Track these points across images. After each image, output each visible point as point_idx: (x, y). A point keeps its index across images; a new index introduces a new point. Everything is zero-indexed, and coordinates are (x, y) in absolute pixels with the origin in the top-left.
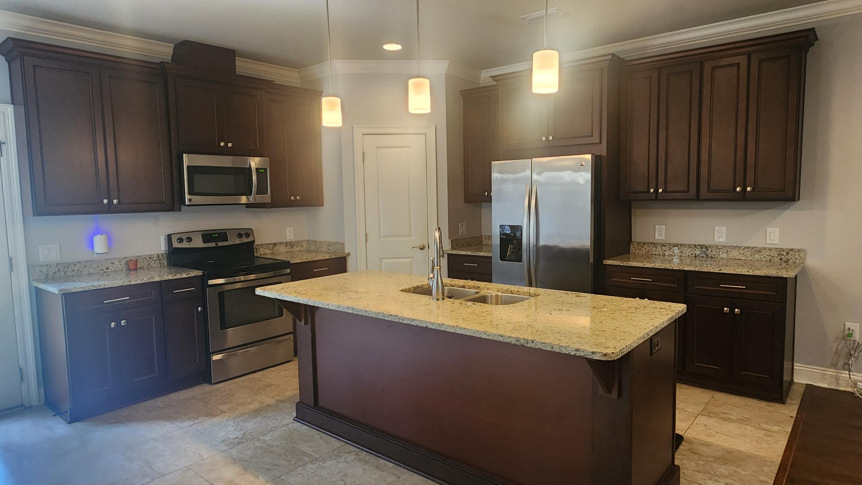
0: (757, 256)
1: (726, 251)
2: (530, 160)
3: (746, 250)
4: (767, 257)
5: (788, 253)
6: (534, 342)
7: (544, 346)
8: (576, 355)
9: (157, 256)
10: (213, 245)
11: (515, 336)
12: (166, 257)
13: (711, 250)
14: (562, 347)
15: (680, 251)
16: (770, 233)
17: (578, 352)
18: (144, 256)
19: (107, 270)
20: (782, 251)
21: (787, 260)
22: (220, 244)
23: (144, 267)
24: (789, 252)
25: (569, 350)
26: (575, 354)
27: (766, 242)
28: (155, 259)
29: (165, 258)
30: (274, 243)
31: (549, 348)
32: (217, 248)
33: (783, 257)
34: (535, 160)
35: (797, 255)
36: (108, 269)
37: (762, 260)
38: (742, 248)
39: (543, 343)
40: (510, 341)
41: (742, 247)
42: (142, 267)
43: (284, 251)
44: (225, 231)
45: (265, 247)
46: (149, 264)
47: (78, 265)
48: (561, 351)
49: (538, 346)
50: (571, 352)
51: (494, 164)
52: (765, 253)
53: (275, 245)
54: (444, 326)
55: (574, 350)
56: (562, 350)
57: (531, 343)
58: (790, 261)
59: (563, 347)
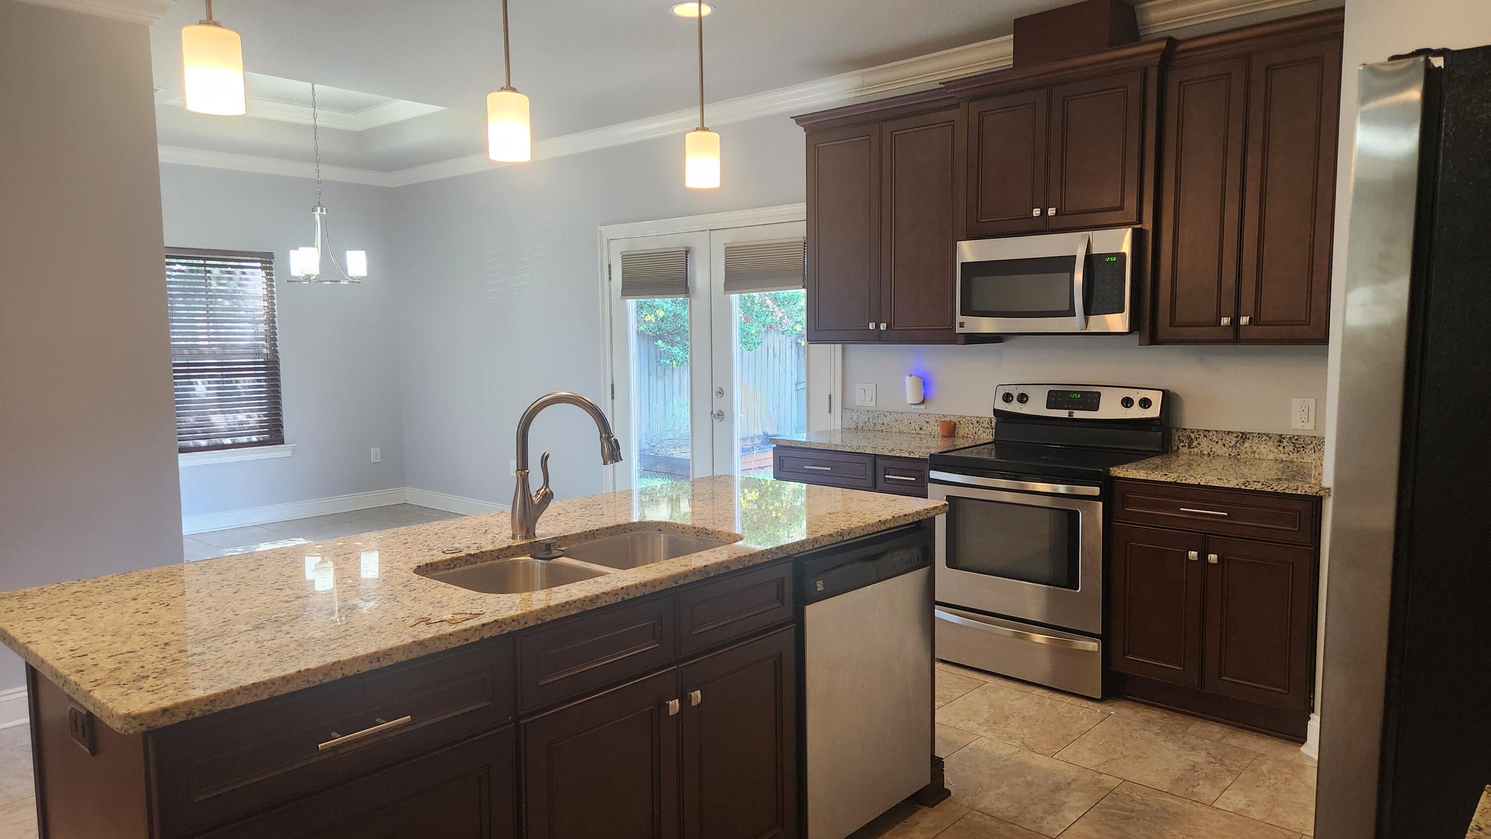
9: (989, 421)
10: (1064, 414)
18: (969, 418)
19: (921, 432)
22: (1078, 414)
23: (969, 436)
28: (985, 425)
30: (1243, 433)
32: (1071, 420)
36: (921, 429)
42: (966, 435)
43: (1271, 456)
44: (1096, 389)
45: (1215, 439)
46: (975, 433)
47: (889, 417)
53: (1244, 436)
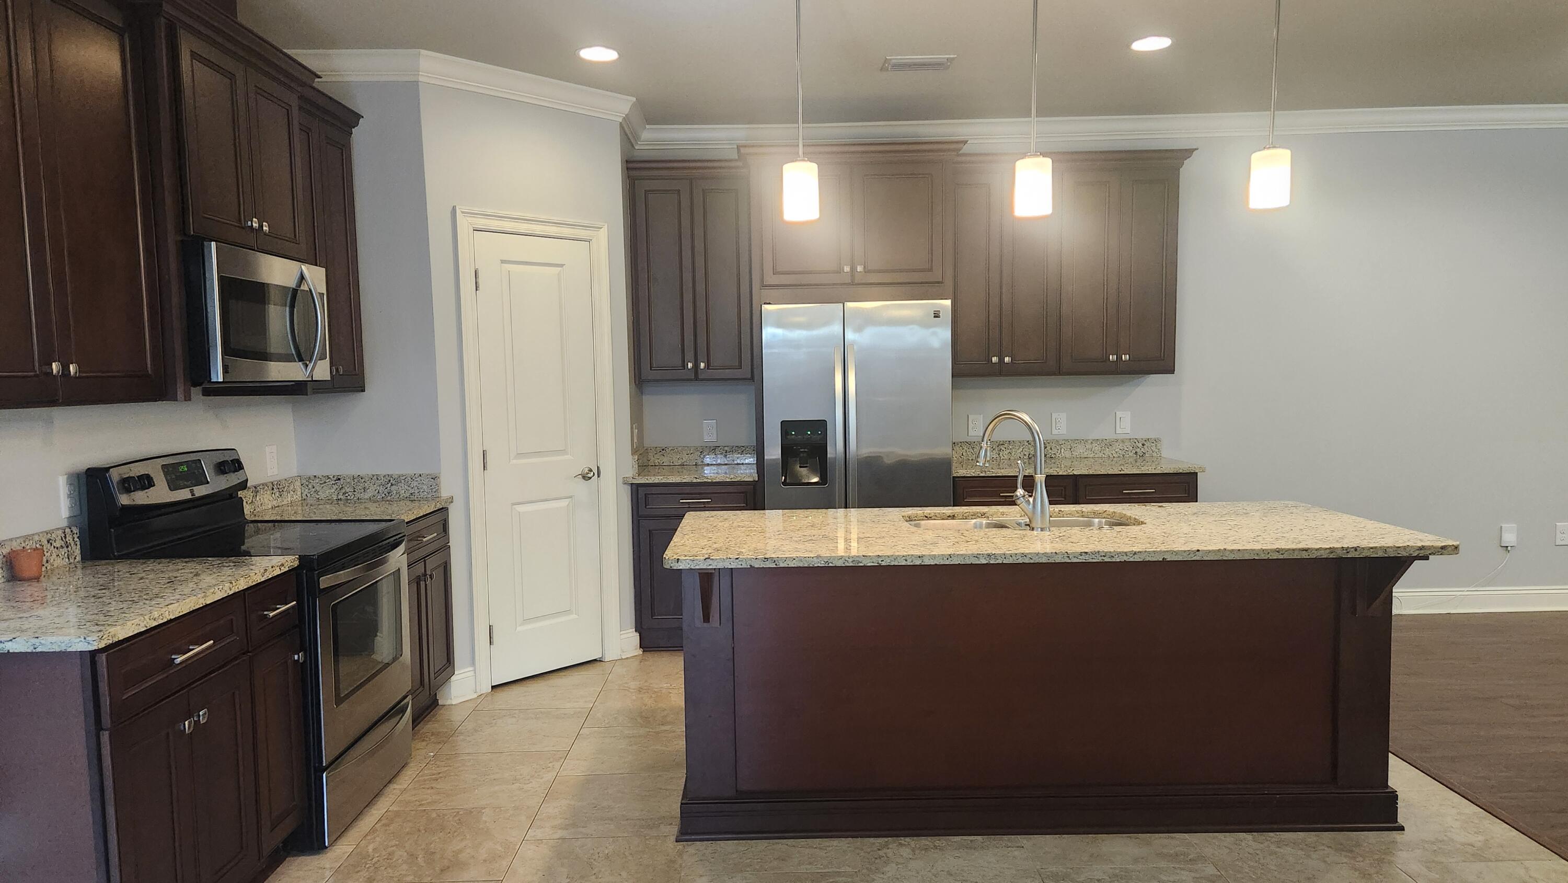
0: (1107, 452)
1: (1069, 447)
2: (842, 305)
3: (1094, 445)
4: (1120, 451)
5: (1143, 445)
6: (1358, 549)
7: (1373, 552)
8: (1420, 555)
9: (63, 536)
10: (187, 494)
11: (1328, 547)
12: (78, 538)
13: (1050, 447)
14: (1399, 549)
15: (1008, 451)
16: (1120, 418)
17: (1422, 551)
20: (1137, 442)
21: (1142, 453)
22: (198, 491)
24: (1145, 443)
25: (1410, 551)
26: (1418, 555)
27: (1115, 432)
29: (76, 539)
31: (1380, 554)
33: (1138, 450)
34: (849, 305)
35: (1154, 447)
37: (1114, 457)
38: (1089, 442)
39: (1372, 548)
40: (1319, 554)
41: (1089, 440)
44: (197, 456)
48: (1399, 554)
49: (1364, 554)
50: (1412, 553)
51: (765, 309)
52: (1117, 447)
54: (1200, 553)
55: (1418, 550)
56: (1399, 552)
57: (1354, 551)
58: (1147, 455)
59: (1402, 548)
